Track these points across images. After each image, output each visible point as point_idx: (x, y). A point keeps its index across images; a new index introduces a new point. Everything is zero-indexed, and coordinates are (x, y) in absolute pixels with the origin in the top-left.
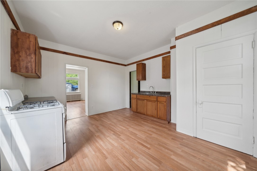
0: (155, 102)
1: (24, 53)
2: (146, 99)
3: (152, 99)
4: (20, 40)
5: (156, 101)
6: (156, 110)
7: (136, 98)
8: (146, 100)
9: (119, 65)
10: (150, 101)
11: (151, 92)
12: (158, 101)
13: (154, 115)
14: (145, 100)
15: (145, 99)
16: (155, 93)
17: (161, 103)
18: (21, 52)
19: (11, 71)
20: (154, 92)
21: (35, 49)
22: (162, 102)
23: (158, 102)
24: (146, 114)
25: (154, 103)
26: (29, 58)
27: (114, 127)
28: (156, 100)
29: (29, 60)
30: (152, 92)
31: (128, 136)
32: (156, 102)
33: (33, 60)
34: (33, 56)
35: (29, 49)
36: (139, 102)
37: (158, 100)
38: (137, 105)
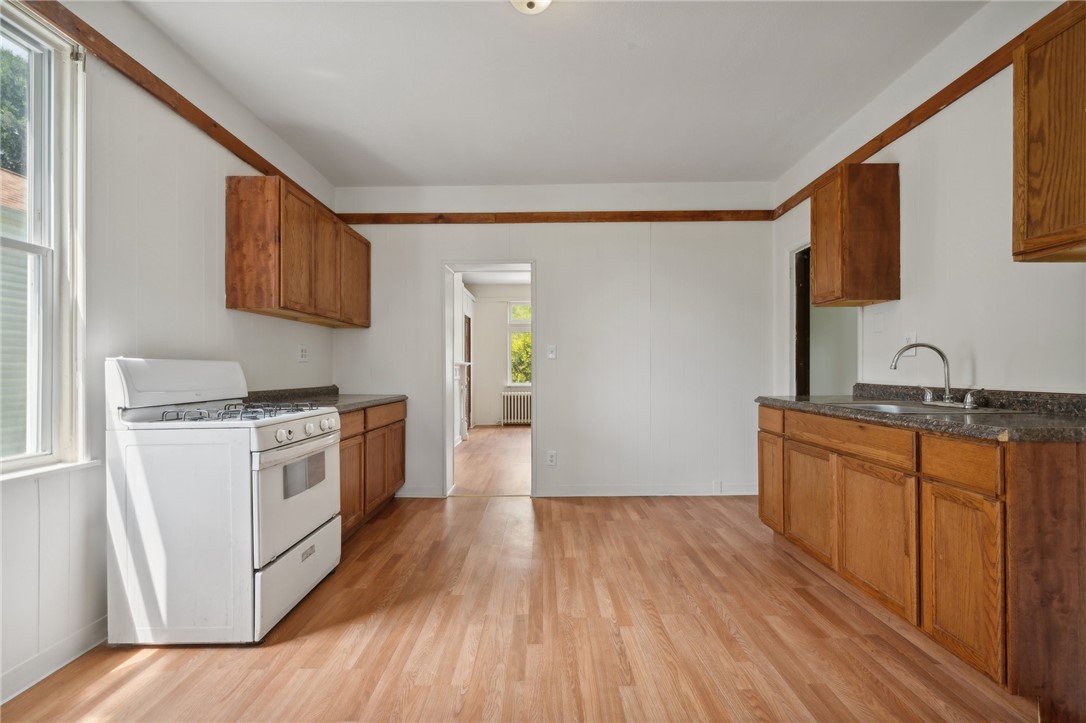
0: (903, 485)
1: (252, 243)
2: (835, 443)
3: (882, 455)
4: (244, 205)
5: (908, 475)
6: (907, 554)
7: (779, 435)
8: (840, 453)
9: (720, 219)
10: (863, 469)
11: (929, 396)
12: (932, 479)
13: (892, 595)
14: (834, 457)
15: (834, 451)
16: (962, 400)
17: (954, 500)
18: (245, 244)
19: (227, 307)
20: (959, 395)
21: (277, 224)
22: (960, 493)
23: (927, 487)
24: (836, 565)
25: (898, 490)
26: (263, 256)
27: (571, 584)
28: (910, 464)
29: (263, 265)
30: (938, 394)
31: (574, 665)
32: (912, 482)
33: (273, 262)
34: (272, 249)
35: (262, 228)
36: (799, 460)
37: (927, 468)
38: (786, 482)
